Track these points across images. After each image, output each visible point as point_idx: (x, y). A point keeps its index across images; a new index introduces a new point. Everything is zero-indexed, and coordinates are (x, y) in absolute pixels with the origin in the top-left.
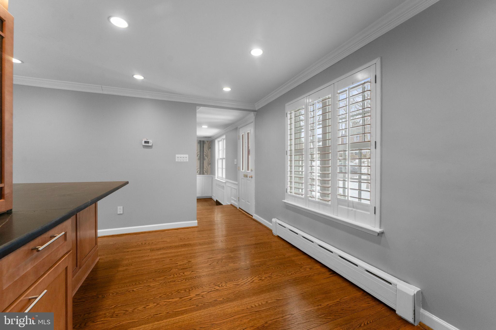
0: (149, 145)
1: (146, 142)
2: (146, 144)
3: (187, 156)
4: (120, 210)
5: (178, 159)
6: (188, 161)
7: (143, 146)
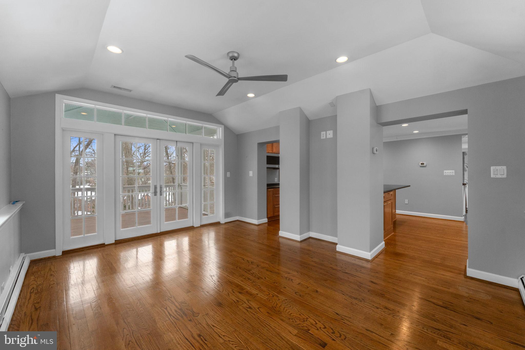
0: (424, 165)
1: (422, 164)
2: (422, 165)
3: (454, 171)
4: (406, 201)
5: (446, 173)
6: (454, 174)
7: (420, 166)
